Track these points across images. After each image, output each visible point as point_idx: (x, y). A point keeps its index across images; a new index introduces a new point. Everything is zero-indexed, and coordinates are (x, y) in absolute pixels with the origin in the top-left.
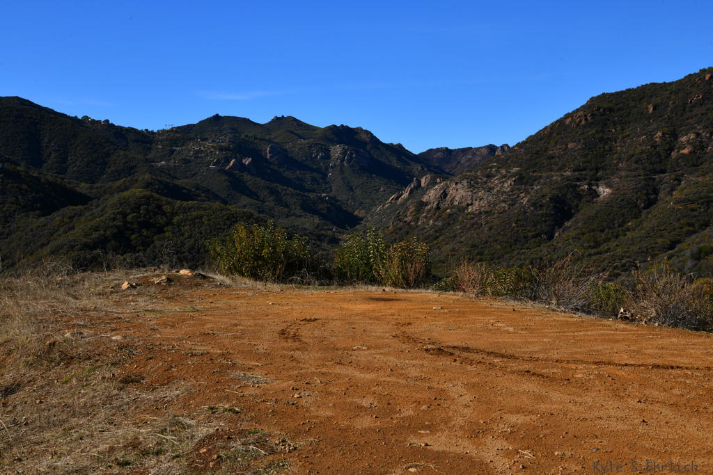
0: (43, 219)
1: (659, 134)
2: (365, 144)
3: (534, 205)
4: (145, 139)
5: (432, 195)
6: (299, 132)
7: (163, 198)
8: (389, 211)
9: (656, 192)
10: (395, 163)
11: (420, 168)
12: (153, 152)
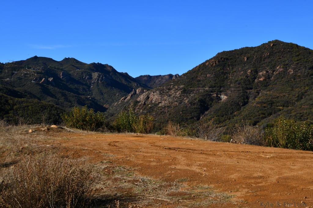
1: (249, 71)
2: (109, 72)
3: (191, 103)
5: (142, 98)
6: (77, 66)
7: (9, 97)
8: (120, 105)
9: (248, 98)
10: (124, 82)
11: (136, 85)
12: (3, 74)
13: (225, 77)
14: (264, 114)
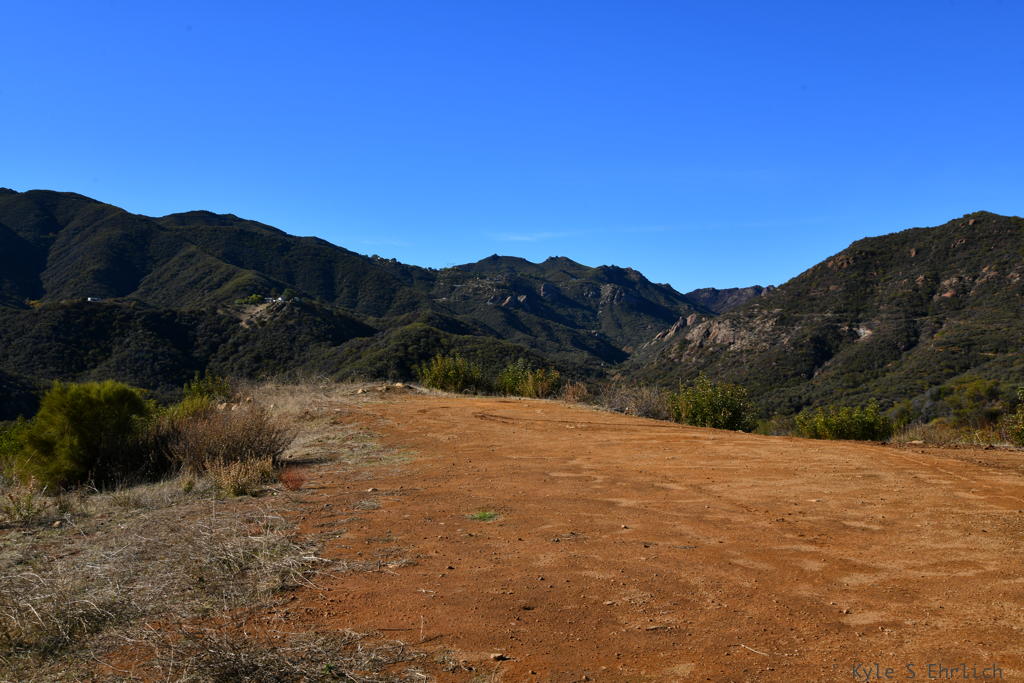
0: (333, 349)
1: (921, 277)
2: (635, 283)
3: (794, 345)
4: (428, 276)
5: (695, 334)
6: (572, 272)
7: (442, 332)
8: (655, 348)
9: (917, 334)
10: (662, 302)
11: (686, 307)
12: (436, 289)
13: (868, 290)
14: (952, 367)
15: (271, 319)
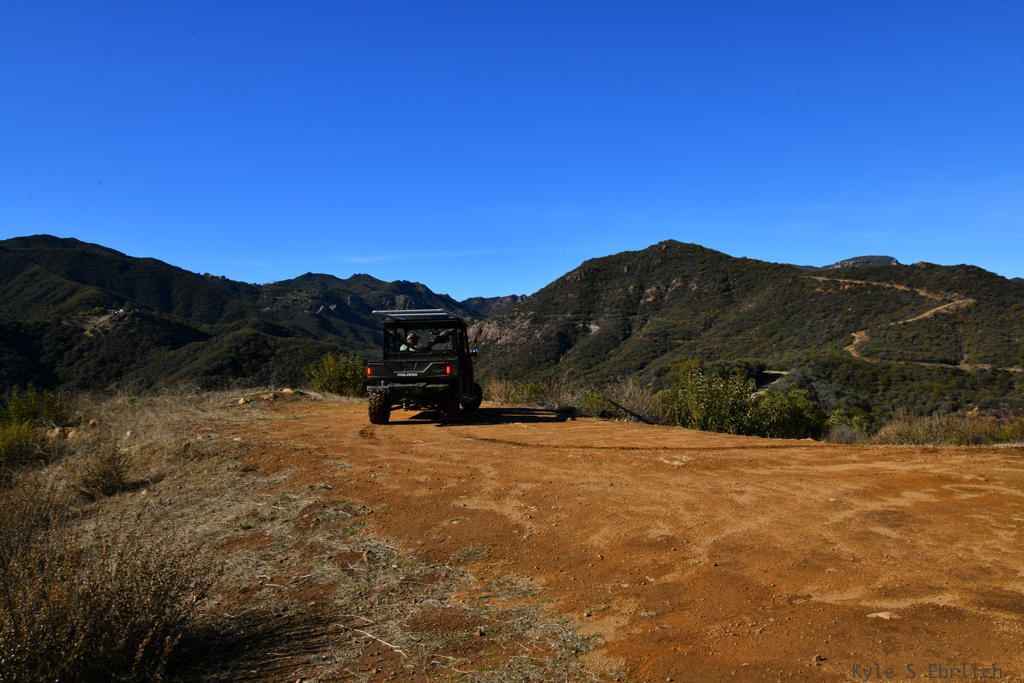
0: (172, 352)
1: (632, 287)
2: (422, 294)
3: (545, 338)
4: (254, 290)
6: (372, 286)
7: (268, 335)
9: (630, 328)
12: (260, 300)
13: (596, 297)
14: (656, 352)
15: (113, 328)
